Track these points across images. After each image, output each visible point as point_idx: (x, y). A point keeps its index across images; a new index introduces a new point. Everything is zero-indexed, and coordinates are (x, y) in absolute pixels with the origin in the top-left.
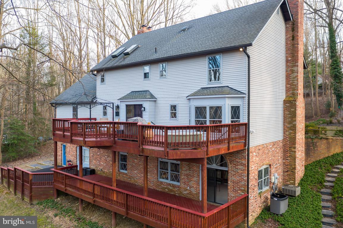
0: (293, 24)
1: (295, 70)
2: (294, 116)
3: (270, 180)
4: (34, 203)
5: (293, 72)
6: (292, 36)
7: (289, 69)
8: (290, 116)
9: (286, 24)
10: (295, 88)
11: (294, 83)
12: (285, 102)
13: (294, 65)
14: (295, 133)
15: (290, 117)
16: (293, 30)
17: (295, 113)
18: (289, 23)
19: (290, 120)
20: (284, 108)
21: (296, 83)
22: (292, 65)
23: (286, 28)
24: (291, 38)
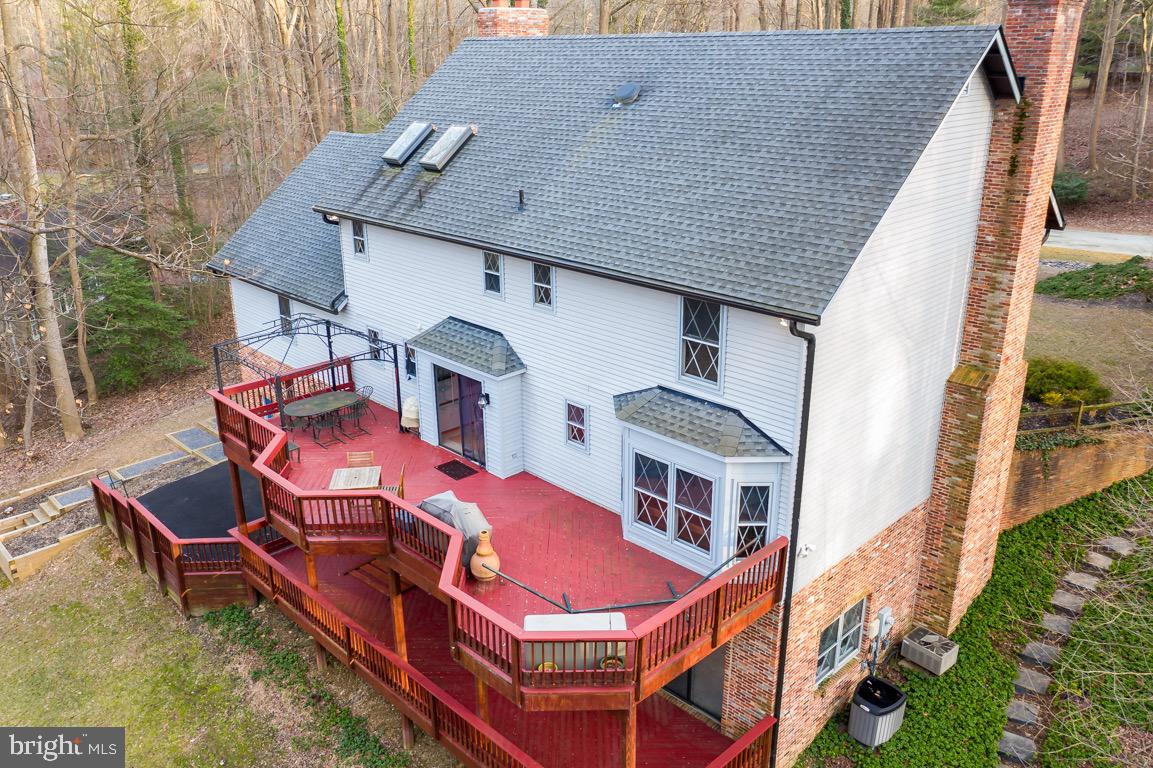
0: (1022, 116)
1: (1001, 283)
2: (974, 436)
3: (865, 632)
4: (196, 614)
5: (993, 285)
6: (1012, 158)
7: (982, 274)
8: (961, 433)
9: (995, 108)
10: (994, 343)
11: (991, 326)
12: (951, 386)
13: (1000, 265)
14: (969, 488)
15: (960, 435)
16: (1018, 136)
17: (979, 428)
18: (1009, 106)
19: (960, 445)
20: (946, 403)
21: (999, 327)
22: (994, 261)
23: (995, 122)
24: (1006, 166)
